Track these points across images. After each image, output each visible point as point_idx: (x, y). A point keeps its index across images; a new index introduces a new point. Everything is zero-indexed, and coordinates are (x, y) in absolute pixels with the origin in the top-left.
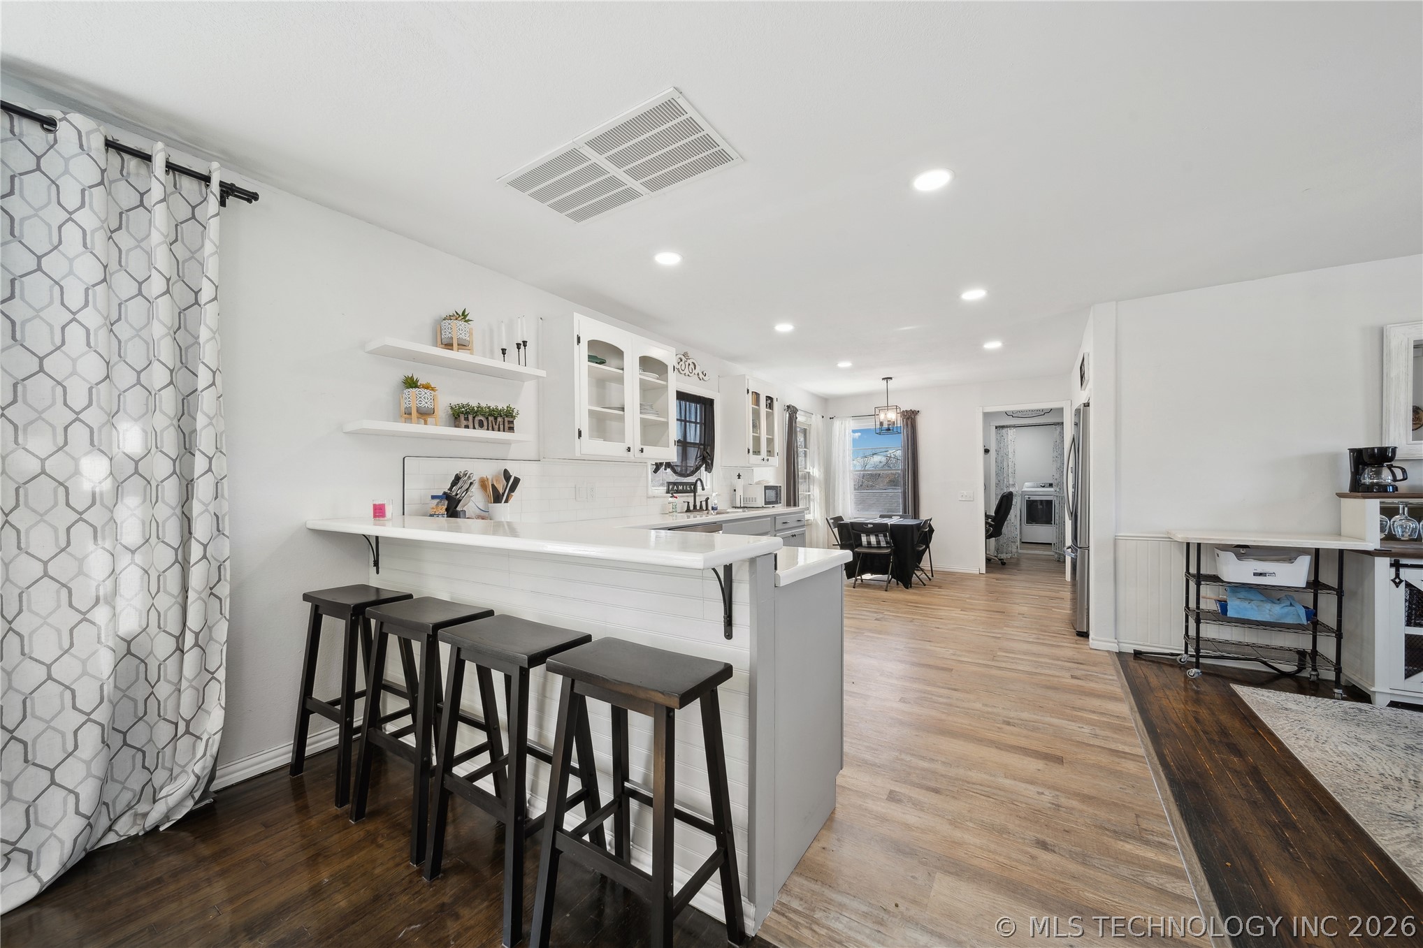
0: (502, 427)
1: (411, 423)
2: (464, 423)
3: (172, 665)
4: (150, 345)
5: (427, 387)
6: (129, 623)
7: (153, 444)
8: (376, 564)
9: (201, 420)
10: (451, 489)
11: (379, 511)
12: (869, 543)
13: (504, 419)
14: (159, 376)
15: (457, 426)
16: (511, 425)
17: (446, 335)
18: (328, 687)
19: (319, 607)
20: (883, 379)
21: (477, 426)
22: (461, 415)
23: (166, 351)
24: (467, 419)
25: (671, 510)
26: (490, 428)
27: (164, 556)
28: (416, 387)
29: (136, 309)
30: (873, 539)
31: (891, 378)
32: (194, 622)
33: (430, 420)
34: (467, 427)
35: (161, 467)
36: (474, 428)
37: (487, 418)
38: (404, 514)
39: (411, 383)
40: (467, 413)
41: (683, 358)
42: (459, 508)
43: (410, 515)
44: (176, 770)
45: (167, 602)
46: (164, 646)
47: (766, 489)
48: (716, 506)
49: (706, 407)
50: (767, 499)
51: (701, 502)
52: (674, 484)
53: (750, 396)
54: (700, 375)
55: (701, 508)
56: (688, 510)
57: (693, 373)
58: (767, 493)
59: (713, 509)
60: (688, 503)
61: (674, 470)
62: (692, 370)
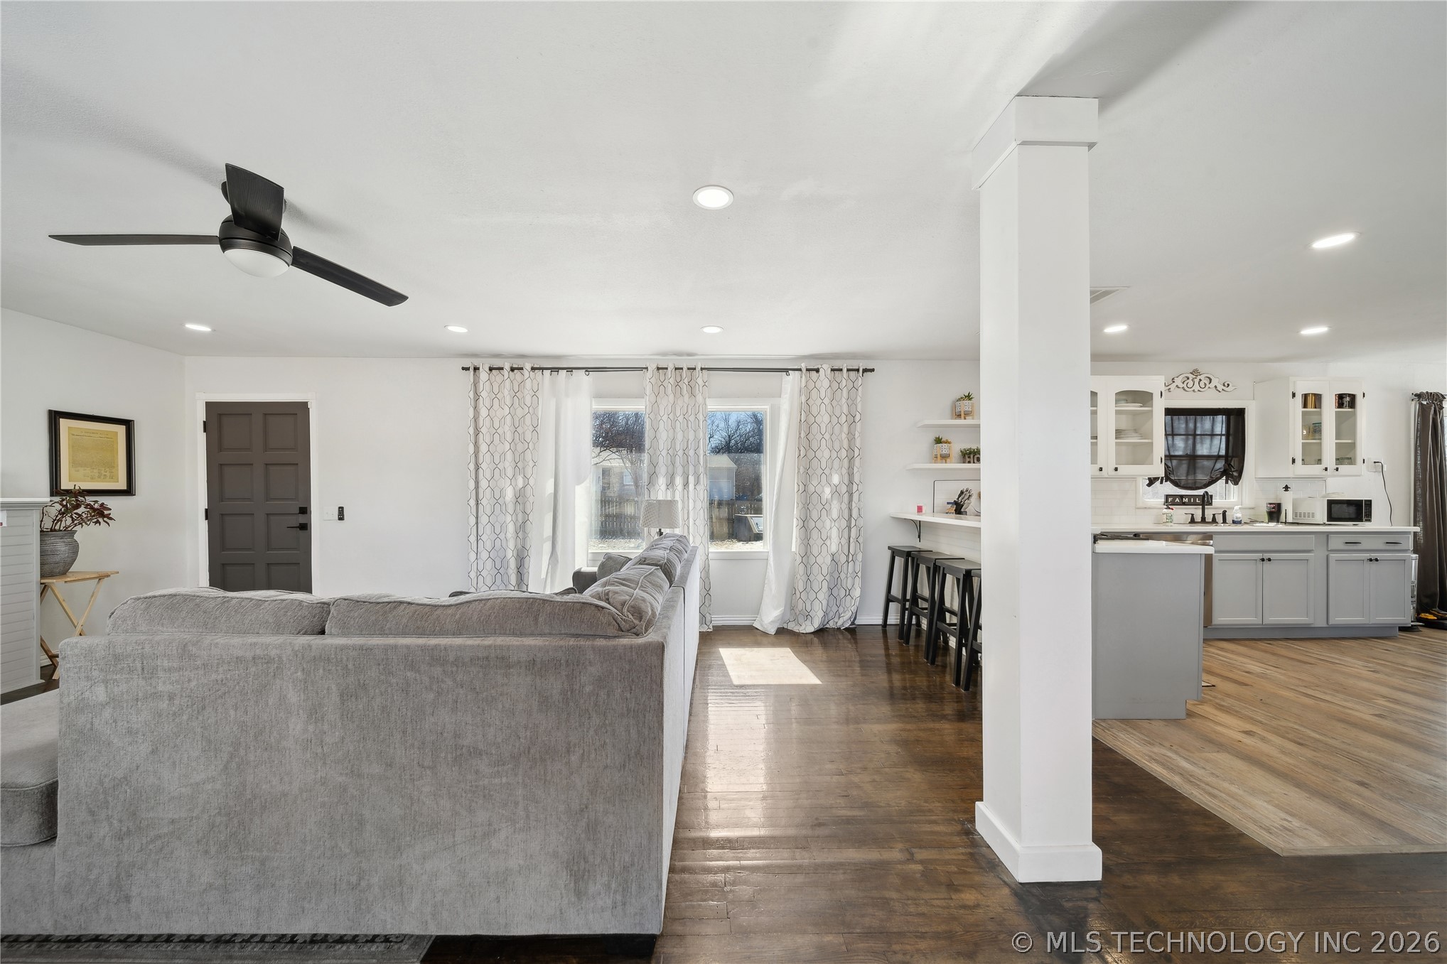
1: (942, 463)
2: (968, 460)
3: (845, 565)
4: (841, 441)
5: (947, 442)
6: (834, 548)
7: (842, 481)
8: (919, 537)
9: (855, 469)
10: (958, 499)
11: (920, 509)
14: (844, 453)
15: (964, 463)
17: (958, 410)
18: (896, 591)
19: (895, 552)
22: (966, 455)
23: (846, 445)
24: (969, 457)
25: (1165, 520)
27: (844, 524)
28: (941, 443)
29: (837, 428)
32: (852, 551)
33: (948, 460)
34: (969, 462)
35: (844, 489)
38: (933, 510)
39: (938, 441)
40: (970, 453)
41: (1191, 376)
42: (962, 510)
43: (937, 511)
44: (846, 609)
45: (844, 541)
46: (843, 559)
47: (1331, 503)
48: (1239, 520)
49: (1232, 417)
50: (1334, 515)
51: (1214, 515)
52: (1174, 496)
53: (1299, 399)
54: (1220, 387)
55: (1214, 521)
56: (1193, 521)
57: (1207, 387)
58: (1335, 508)
59: (1234, 522)
60: (1192, 515)
61: (1176, 484)
62: (1205, 384)
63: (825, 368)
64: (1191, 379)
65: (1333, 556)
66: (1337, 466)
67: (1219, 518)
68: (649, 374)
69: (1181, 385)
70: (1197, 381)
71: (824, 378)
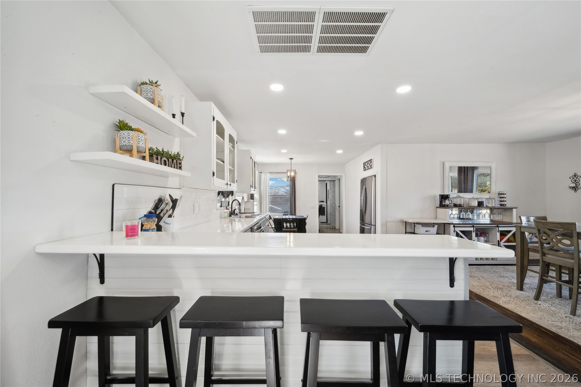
0: (176, 166)
10: (156, 209)
12: (287, 226)
13: (177, 161)
15: (152, 162)
16: (180, 166)
20: (290, 159)
21: (163, 163)
22: (154, 155)
24: (157, 159)
26: (170, 166)
28: (127, 129)
30: (288, 225)
31: (292, 159)
34: (157, 163)
36: (161, 164)
37: (168, 159)
38: (112, 230)
40: (158, 154)
43: (117, 231)
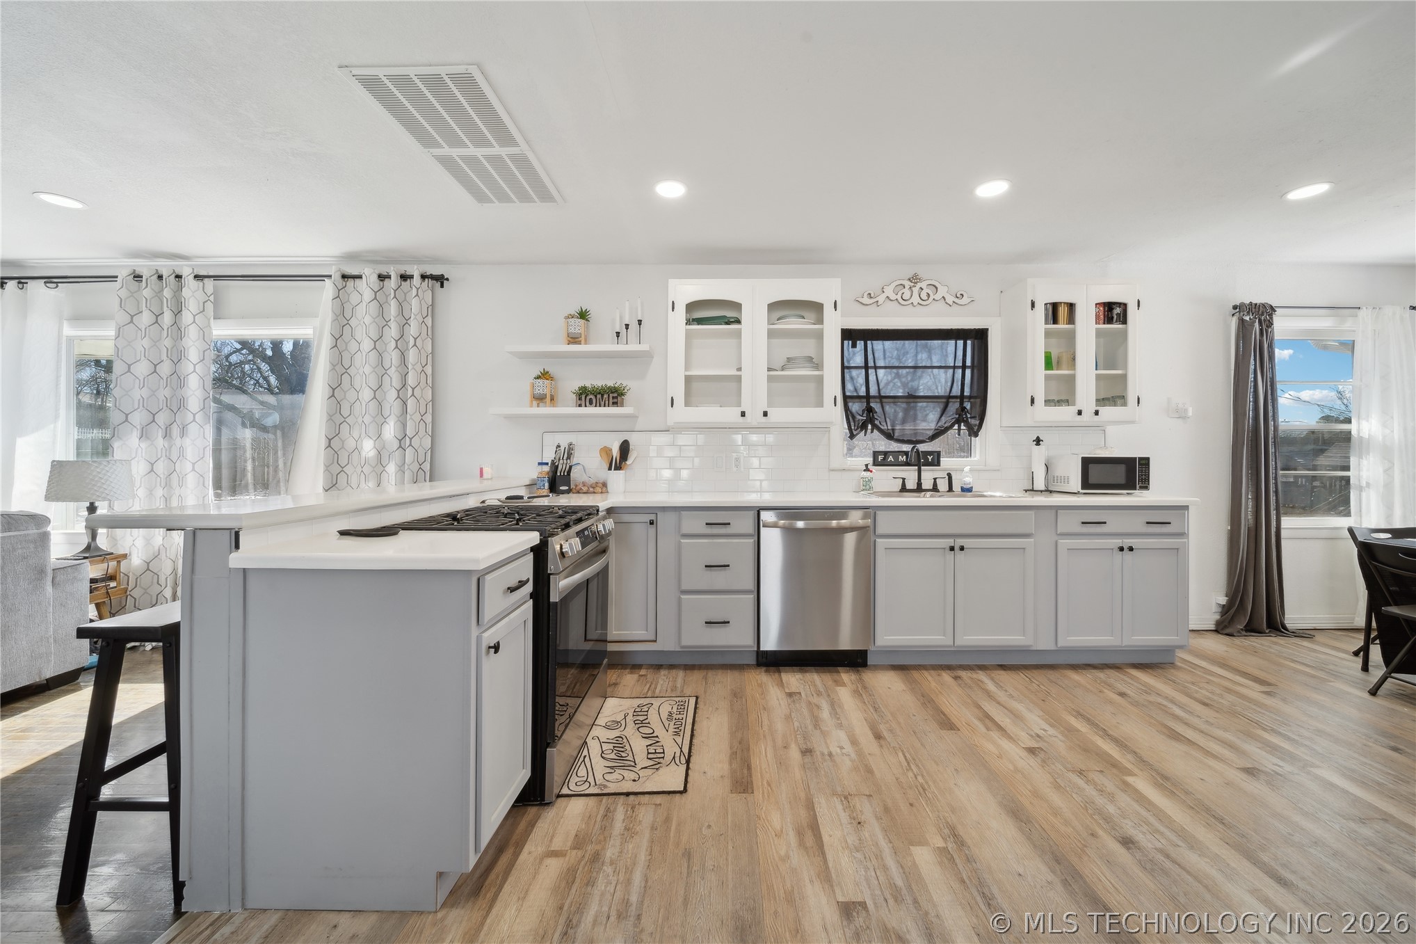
0: (607, 402)
1: (546, 407)
2: (579, 402)
5: (556, 377)
10: (555, 458)
13: (609, 395)
16: (621, 401)
17: (567, 332)
21: (588, 404)
24: (580, 399)
25: (857, 489)
33: (559, 403)
36: (586, 406)
37: (596, 396)
39: (544, 375)
41: (908, 284)
47: (1087, 463)
48: (968, 486)
49: (969, 342)
50: (1092, 480)
51: (935, 479)
52: (886, 454)
53: (1040, 311)
54: (950, 299)
55: (935, 488)
56: (904, 489)
57: (931, 299)
58: (1093, 468)
59: (963, 490)
60: (904, 479)
61: (889, 436)
62: (928, 295)
63: (370, 274)
64: (907, 287)
65: (1065, 543)
66: (1098, 408)
67: (942, 485)
68: (117, 285)
69: (893, 297)
70: (916, 290)
71: (365, 289)
